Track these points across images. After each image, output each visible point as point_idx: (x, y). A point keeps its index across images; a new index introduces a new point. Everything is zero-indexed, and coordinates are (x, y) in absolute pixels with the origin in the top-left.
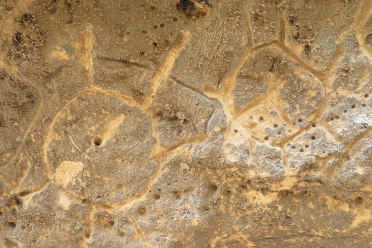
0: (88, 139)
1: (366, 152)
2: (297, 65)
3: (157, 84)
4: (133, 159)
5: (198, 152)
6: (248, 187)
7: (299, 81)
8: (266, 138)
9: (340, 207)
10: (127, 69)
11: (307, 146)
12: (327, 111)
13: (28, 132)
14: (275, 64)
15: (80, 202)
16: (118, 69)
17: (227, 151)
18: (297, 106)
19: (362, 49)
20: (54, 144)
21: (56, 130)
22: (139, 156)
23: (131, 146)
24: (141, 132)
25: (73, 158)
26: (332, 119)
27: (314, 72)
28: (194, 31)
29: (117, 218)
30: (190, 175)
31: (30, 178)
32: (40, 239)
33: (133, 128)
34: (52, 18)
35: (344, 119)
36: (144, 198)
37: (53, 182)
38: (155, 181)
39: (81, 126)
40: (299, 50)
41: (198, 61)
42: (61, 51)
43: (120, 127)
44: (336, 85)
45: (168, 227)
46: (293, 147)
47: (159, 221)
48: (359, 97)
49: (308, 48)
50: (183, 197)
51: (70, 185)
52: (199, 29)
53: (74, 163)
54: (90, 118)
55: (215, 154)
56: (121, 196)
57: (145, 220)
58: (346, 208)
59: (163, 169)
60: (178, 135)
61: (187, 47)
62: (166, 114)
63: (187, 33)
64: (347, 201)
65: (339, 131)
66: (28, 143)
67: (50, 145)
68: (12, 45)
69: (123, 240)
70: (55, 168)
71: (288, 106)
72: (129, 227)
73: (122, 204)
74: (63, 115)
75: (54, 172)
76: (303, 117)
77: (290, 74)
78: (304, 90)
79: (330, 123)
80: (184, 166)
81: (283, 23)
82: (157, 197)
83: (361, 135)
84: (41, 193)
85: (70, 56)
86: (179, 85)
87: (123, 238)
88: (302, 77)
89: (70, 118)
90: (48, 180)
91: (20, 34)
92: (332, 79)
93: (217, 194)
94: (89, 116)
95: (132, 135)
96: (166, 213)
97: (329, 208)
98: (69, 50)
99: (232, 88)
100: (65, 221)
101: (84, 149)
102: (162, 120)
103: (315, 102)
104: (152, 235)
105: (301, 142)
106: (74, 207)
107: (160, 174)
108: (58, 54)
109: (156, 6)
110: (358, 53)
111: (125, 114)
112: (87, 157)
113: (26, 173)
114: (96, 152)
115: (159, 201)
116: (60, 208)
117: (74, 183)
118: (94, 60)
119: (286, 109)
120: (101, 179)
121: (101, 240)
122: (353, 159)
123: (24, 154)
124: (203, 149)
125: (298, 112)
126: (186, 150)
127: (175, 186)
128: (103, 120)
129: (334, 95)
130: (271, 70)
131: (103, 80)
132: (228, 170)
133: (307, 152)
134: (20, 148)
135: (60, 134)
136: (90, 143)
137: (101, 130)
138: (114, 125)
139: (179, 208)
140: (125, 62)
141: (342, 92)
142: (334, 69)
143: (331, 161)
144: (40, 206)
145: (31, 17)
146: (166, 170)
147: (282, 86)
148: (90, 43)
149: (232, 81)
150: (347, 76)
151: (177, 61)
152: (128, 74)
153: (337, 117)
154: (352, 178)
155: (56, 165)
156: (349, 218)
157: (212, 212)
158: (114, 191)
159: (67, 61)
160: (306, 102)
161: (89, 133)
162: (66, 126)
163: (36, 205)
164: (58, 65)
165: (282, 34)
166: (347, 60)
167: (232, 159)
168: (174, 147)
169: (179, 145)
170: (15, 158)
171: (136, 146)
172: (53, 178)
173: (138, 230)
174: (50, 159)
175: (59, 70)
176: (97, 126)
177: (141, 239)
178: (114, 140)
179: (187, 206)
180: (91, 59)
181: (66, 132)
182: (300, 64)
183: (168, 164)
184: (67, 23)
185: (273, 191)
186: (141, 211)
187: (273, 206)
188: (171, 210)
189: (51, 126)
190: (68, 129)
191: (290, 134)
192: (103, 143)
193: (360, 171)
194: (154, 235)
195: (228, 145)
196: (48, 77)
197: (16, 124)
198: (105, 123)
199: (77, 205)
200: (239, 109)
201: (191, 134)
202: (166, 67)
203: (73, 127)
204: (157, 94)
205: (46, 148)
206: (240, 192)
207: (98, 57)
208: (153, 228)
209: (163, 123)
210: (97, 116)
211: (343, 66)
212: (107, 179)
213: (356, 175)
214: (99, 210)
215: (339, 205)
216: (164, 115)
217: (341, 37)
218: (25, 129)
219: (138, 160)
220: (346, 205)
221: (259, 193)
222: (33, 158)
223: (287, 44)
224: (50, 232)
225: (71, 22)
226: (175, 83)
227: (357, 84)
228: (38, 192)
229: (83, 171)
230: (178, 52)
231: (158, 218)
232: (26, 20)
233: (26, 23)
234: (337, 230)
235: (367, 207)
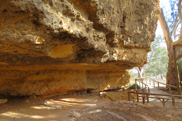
1: (6, 38)
12: (3, 30)
19: (13, 24)
27: (4, 24)
35: (5, 32)
40: (3, 20)
44: (6, 27)
48: (9, 30)
49: (5, 21)
65: (4, 34)
78: (1, 26)
79: (3, 32)
81: (3, 16)
83: (7, 36)
88: (2, 24)
92: (6, 26)
103: (2, 28)
110: (12, 25)
122: (4, 38)
141: (7, 29)
142: (8, 25)
150: (9, 27)
165: (2, 17)
166: (10, 25)
182: (2, 22)
193: (4, 40)
211: (9, 26)
213: (3, 40)
217: (11, 22)
223: (2, 19)
227: (10, 28)
235: (2, 44)
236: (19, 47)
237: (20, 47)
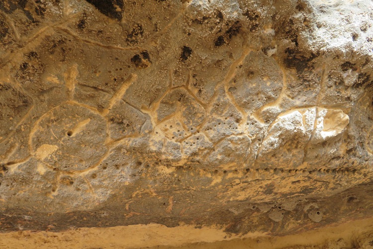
0: (63, 132)
1: (223, 148)
2: (193, 99)
3: (113, 103)
4: (93, 146)
5: (134, 144)
6: (160, 163)
7: (194, 108)
8: (173, 138)
9: (207, 175)
10: (96, 92)
11: (194, 143)
12: (206, 125)
13: (20, 124)
14: (182, 98)
15: (52, 170)
16: (91, 92)
17: (151, 144)
18: (191, 121)
19: (226, 94)
20: (39, 133)
21: (41, 125)
22: (97, 144)
23: (92, 138)
24: (100, 130)
25: (51, 142)
26: (208, 129)
27: (202, 104)
28: (139, 75)
29: (76, 180)
30: (127, 156)
31: (17, 153)
32: (19, 193)
33: (95, 127)
34: (51, 57)
35: (214, 130)
36: (96, 169)
37: (33, 157)
38: (105, 159)
39: (60, 123)
40: (196, 92)
41: (140, 92)
42: (54, 77)
43: (87, 126)
44: (212, 112)
45: (109, 186)
46: (187, 143)
47: (104, 182)
48: (222, 119)
49: (200, 91)
50: (121, 168)
51: (46, 159)
52: (143, 74)
53: (51, 146)
54: (67, 119)
55: (144, 145)
56: (82, 167)
57: (95, 182)
58: (209, 176)
59: (111, 152)
60: (122, 133)
61: (134, 83)
62: (116, 120)
63: (135, 76)
64: (210, 172)
65: (211, 136)
66: (19, 131)
67: (36, 134)
68: (19, 70)
69: (79, 193)
70: (37, 148)
71: (186, 121)
72: (84, 186)
73: (81, 172)
74: (48, 116)
75: (36, 150)
76: (193, 127)
77: (189, 104)
78: (196, 113)
79: (207, 131)
80: (123, 151)
81: (189, 76)
82: (105, 168)
83: (222, 139)
84: (25, 164)
85: (60, 82)
86: (127, 104)
87: (79, 192)
88: (196, 106)
89: (53, 118)
90: (30, 155)
91: (27, 64)
92: (210, 108)
93: (142, 167)
94: (66, 118)
95: (94, 131)
96: (109, 177)
97: (201, 175)
98: (60, 77)
99: (157, 108)
100: (40, 182)
101: (60, 138)
102: (113, 123)
103: (200, 120)
104: (99, 190)
105: (191, 141)
106: (47, 173)
107: (109, 154)
108: (52, 79)
109: (119, 58)
110: (224, 96)
111: (91, 119)
112: (61, 143)
113: (14, 151)
114: (69, 140)
115: (106, 170)
116: (38, 174)
117: (49, 158)
118: (76, 85)
119: (185, 122)
120: (69, 156)
121: (63, 193)
122: (216, 151)
123: (14, 138)
124: (137, 142)
125: (191, 124)
126: (127, 141)
127: (116, 162)
128: (75, 120)
129: (210, 117)
130: (179, 101)
131: (79, 97)
132: (150, 154)
133: (194, 146)
134: (12, 134)
135: (43, 127)
136: (64, 134)
137: (74, 127)
138: (83, 124)
139: (118, 175)
140: (95, 88)
141: (215, 116)
142: (212, 103)
143: (206, 152)
144: (23, 172)
145: (36, 54)
146: (113, 152)
147: (184, 109)
148: (74, 75)
149: (157, 104)
150: (218, 108)
151: (127, 90)
152: (96, 95)
153: (211, 129)
154: (215, 161)
155: (37, 146)
156: (210, 181)
157: (137, 177)
158: (77, 164)
159: (58, 84)
160: (196, 119)
161: (64, 128)
162: (49, 123)
163: (20, 171)
164: (51, 86)
165: (188, 82)
166: (219, 99)
167: (154, 148)
168: (119, 140)
169: (122, 139)
170: (6, 140)
171: (96, 138)
172: (34, 154)
173: (90, 187)
174: (34, 142)
175: (51, 89)
176: (71, 124)
177: (91, 193)
178: (82, 134)
179: (123, 174)
180: (74, 85)
181: (48, 126)
182: (195, 99)
183: (114, 149)
184: (61, 61)
185: (173, 166)
186: (94, 176)
187: (172, 174)
188: (112, 176)
189: (38, 122)
190: (50, 125)
191: (186, 136)
192: (73, 135)
193: (219, 157)
194: (100, 190)
195: (152, 141)
196: (43, 92)
197: (11, 118)
198: (77, 123)
199: (50, 172)
200: (159, 121)
201: (131, 133)
202: (120, 93)
203: (54, 123)
204: (113, 108)
205: (32, 135)
206: (155, 166)
207: (79, 84)
208: (100, 186)
209: (114, 125)
210: (72, 118)
211: (216, 102)
212: (73, 156)
213: (217, 159)
214: (65, 175)
215: (206, 174)
216: (115, 121)
217: (217, 87)
218: (18, 122)
219: (96, 146)
220: (210, 174)
221: (166, 167)
222: (21, 141)
223: (190, 88)
224: (27, 188)
225: (63, 60)
226: (125, 103)
227: (222, 112)
228: (22, 163)
229: (57, 151)
230: (128, 85)
231: (104, 180)
232: (33, 56)
233: (32, 58)
234: (203, 187)
235: (220, 175)
236: (272, 171)
237: (275, 170)
